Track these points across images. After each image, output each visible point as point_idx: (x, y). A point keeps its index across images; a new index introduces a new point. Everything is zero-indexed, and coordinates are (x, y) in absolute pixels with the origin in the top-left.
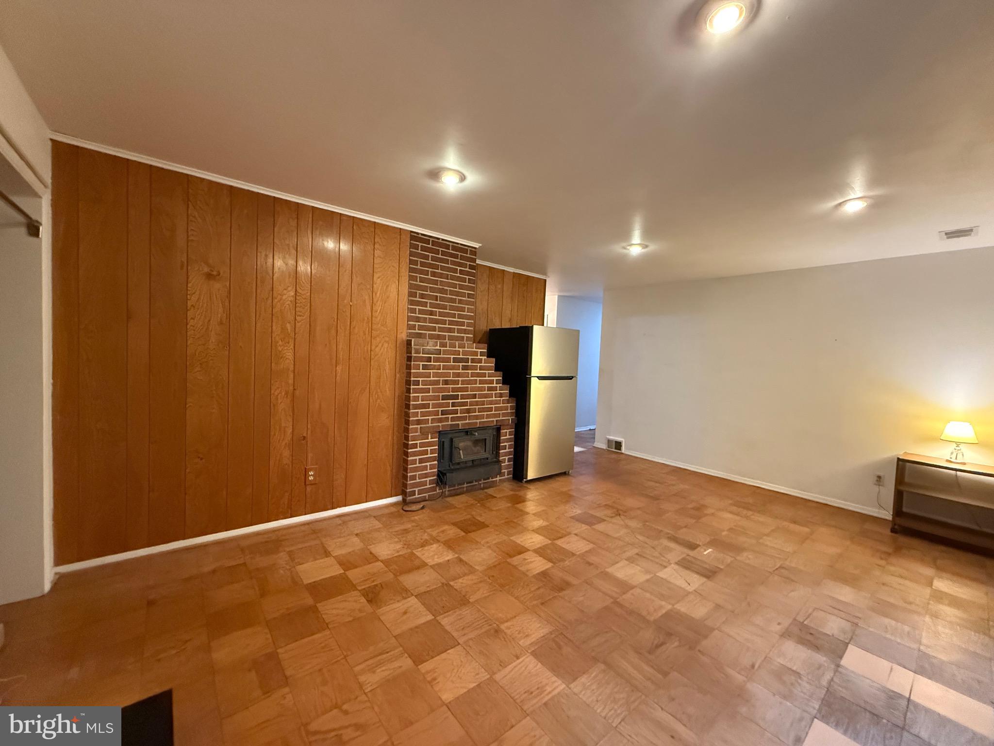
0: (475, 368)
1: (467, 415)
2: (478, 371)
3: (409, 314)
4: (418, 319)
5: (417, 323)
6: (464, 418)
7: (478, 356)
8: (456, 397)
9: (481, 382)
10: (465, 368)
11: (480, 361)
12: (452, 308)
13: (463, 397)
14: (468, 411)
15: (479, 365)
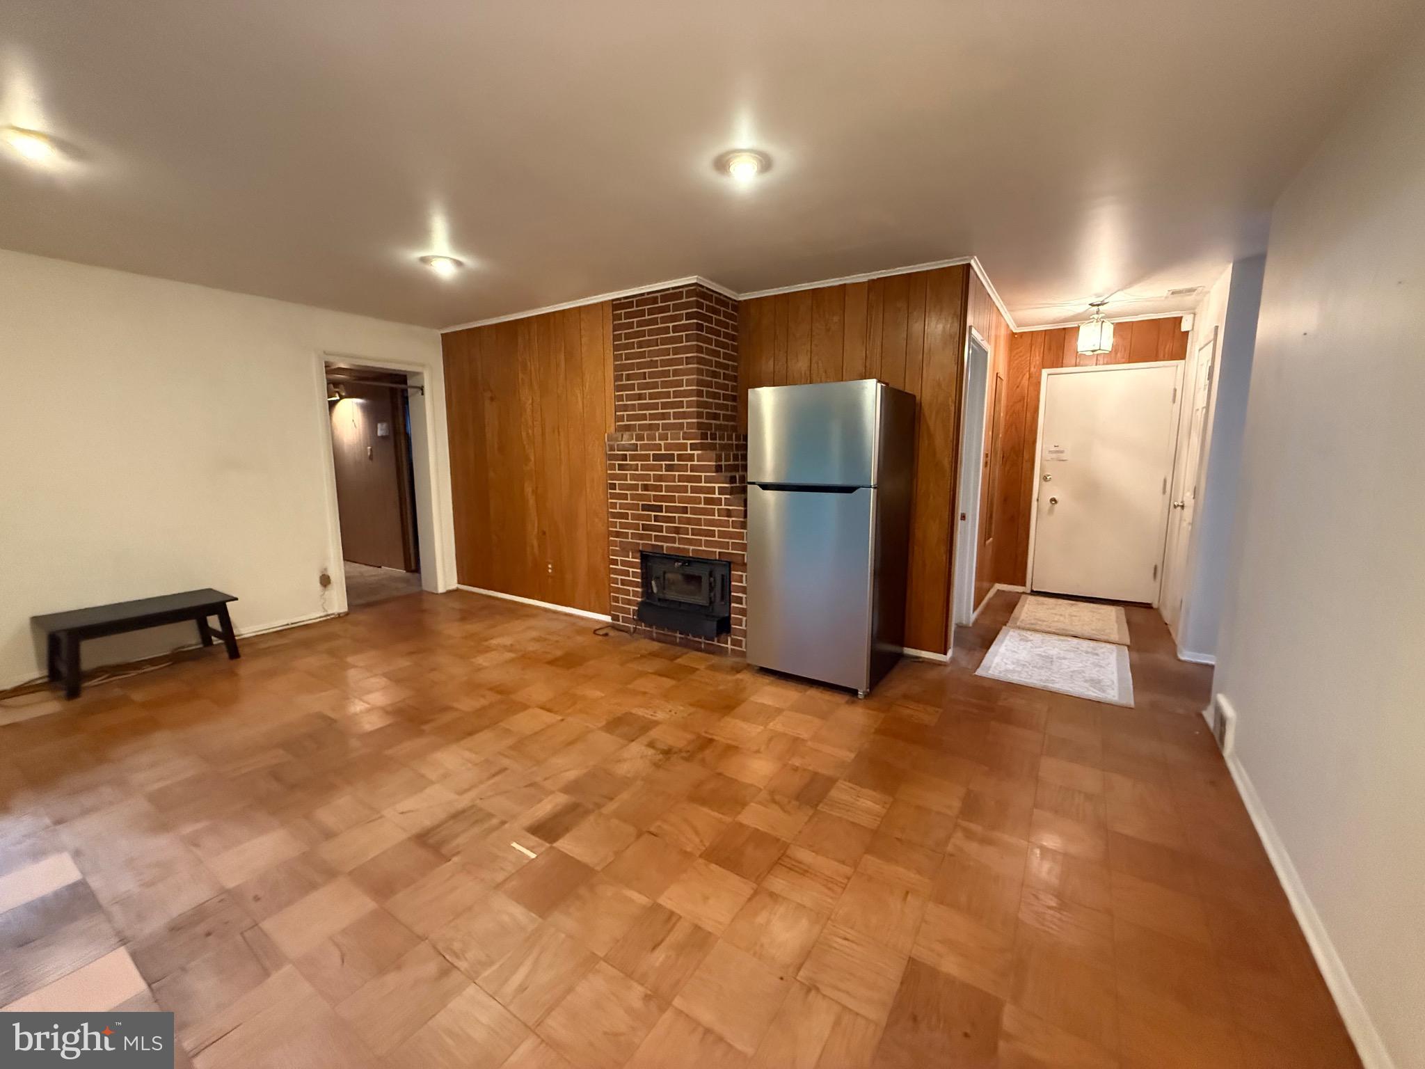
0: (684, 468)
1: (676, 535)
2: (689, 473)
3: (617, 403)
4: (625, 408)
5: (625, 413)
6: (673, 540)
7: (687, 451)
8: (660, 509)
9: (694, 490)
10: (669, 468)
11: (691, 458)
12: (665, 384)
13: (669, 509)
14: (677, 531)
15: (689, 463)
